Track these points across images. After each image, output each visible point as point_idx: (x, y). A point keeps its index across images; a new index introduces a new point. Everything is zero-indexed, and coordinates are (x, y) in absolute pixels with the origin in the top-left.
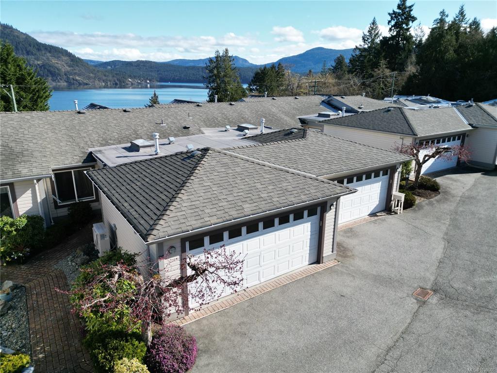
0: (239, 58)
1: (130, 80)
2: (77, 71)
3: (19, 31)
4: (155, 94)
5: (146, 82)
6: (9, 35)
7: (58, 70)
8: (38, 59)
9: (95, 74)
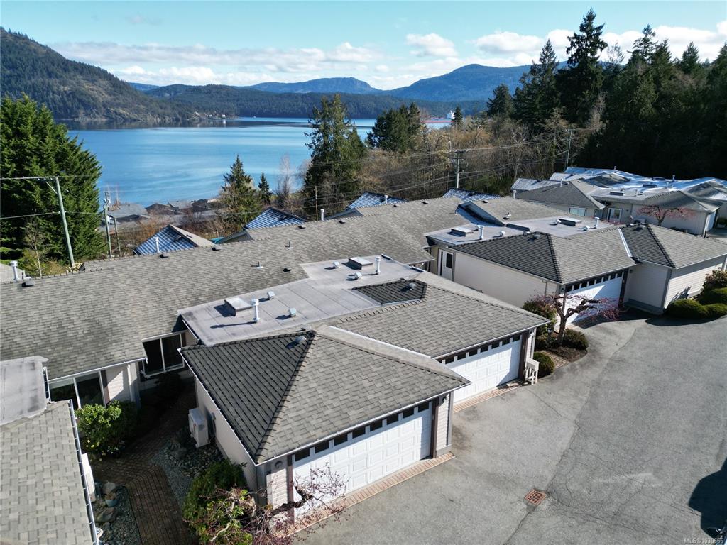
0: (356, 80)
1: (197, 114)
2: (121, 102)
3: (37, 43)
4: (238, 160)
5: (221, 117)
6: (22, 50)
7: (93, 100)
8: (64, 85)
9: (147, 105)
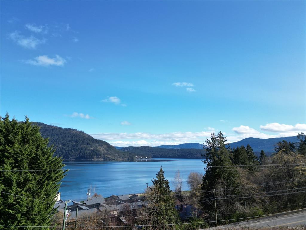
0: (199, 144)
1: (136, 157)
2: (109, 153)
3: (86, 134)
5: (145, 158)
6: (81, 136)
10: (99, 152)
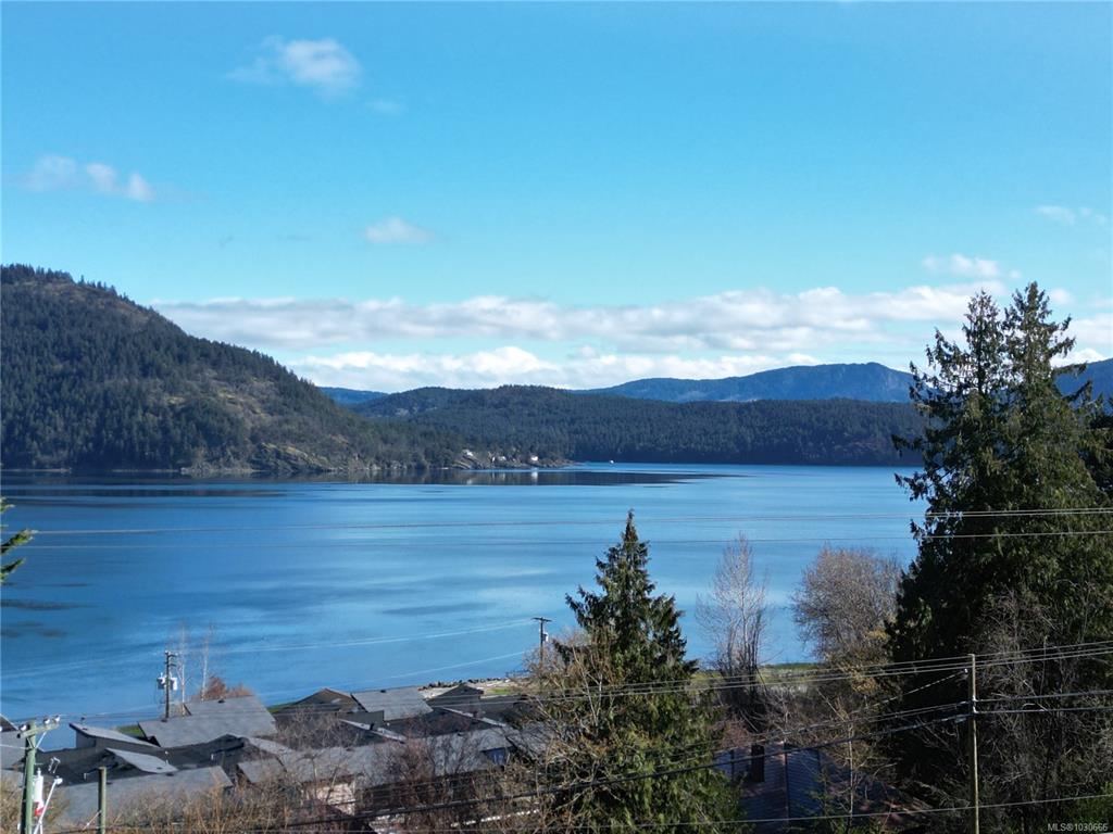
1: (470, 454)
5: (527, 461)
7: (232, 424)
10: (226, 424)
